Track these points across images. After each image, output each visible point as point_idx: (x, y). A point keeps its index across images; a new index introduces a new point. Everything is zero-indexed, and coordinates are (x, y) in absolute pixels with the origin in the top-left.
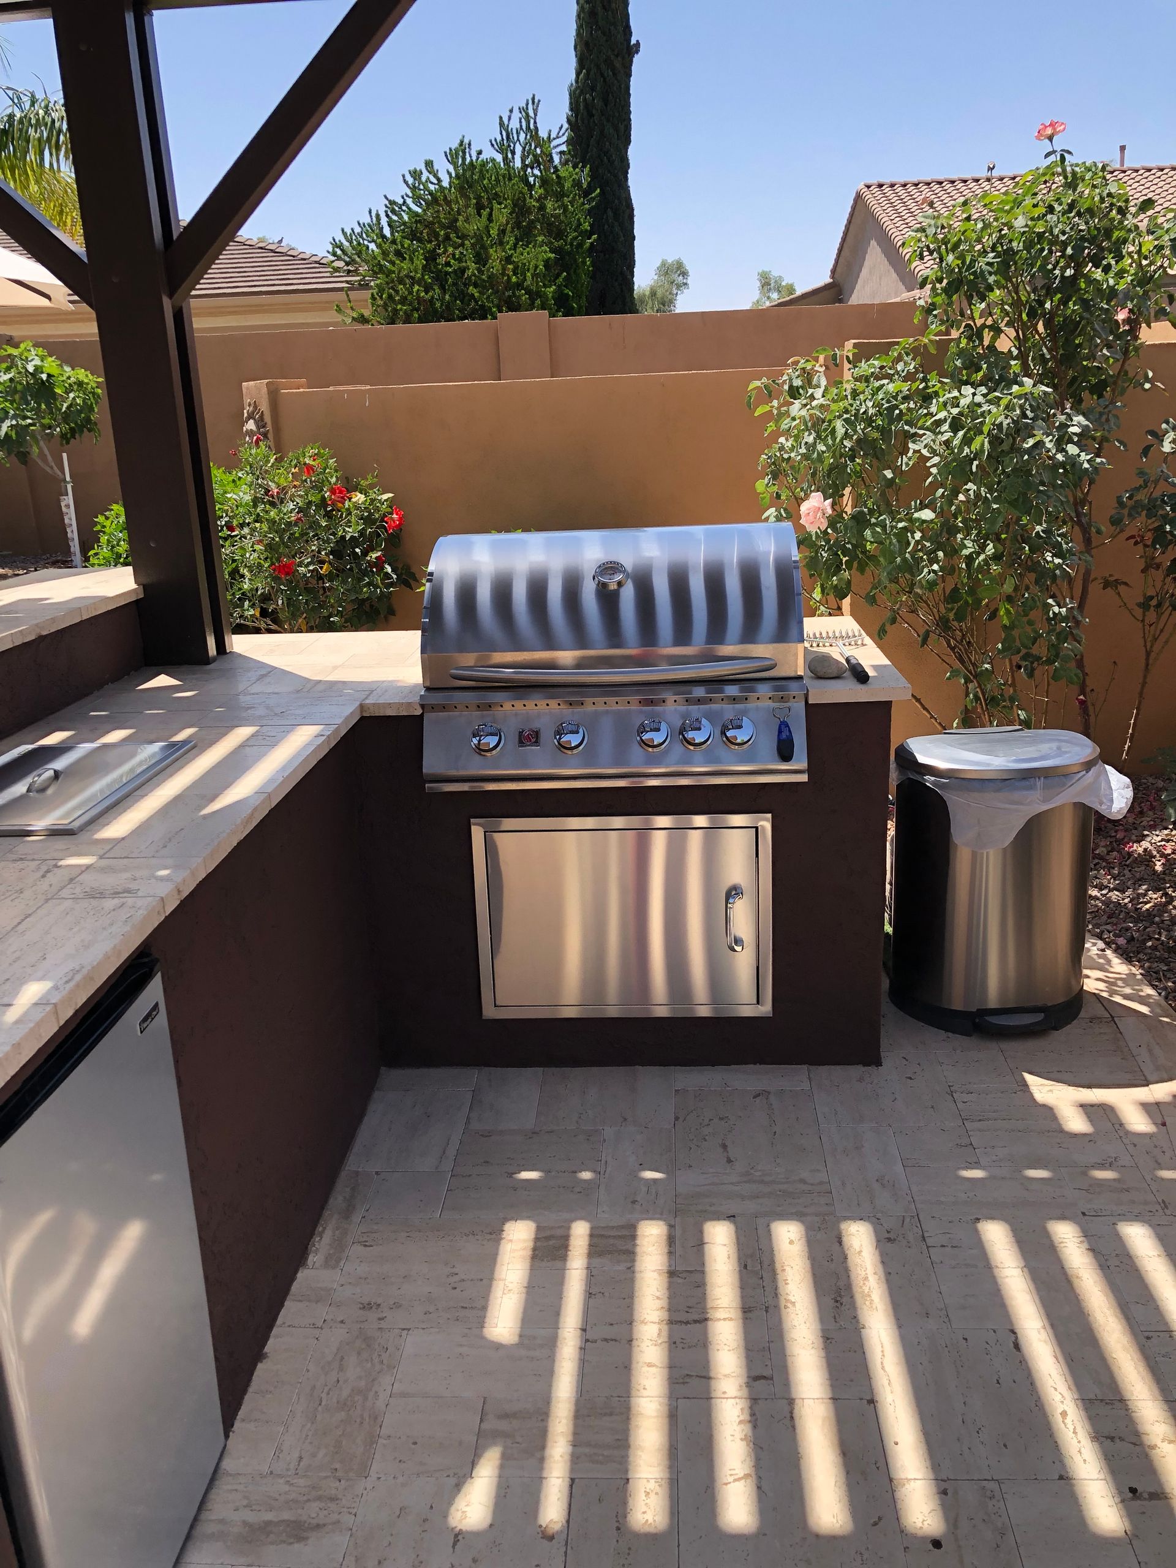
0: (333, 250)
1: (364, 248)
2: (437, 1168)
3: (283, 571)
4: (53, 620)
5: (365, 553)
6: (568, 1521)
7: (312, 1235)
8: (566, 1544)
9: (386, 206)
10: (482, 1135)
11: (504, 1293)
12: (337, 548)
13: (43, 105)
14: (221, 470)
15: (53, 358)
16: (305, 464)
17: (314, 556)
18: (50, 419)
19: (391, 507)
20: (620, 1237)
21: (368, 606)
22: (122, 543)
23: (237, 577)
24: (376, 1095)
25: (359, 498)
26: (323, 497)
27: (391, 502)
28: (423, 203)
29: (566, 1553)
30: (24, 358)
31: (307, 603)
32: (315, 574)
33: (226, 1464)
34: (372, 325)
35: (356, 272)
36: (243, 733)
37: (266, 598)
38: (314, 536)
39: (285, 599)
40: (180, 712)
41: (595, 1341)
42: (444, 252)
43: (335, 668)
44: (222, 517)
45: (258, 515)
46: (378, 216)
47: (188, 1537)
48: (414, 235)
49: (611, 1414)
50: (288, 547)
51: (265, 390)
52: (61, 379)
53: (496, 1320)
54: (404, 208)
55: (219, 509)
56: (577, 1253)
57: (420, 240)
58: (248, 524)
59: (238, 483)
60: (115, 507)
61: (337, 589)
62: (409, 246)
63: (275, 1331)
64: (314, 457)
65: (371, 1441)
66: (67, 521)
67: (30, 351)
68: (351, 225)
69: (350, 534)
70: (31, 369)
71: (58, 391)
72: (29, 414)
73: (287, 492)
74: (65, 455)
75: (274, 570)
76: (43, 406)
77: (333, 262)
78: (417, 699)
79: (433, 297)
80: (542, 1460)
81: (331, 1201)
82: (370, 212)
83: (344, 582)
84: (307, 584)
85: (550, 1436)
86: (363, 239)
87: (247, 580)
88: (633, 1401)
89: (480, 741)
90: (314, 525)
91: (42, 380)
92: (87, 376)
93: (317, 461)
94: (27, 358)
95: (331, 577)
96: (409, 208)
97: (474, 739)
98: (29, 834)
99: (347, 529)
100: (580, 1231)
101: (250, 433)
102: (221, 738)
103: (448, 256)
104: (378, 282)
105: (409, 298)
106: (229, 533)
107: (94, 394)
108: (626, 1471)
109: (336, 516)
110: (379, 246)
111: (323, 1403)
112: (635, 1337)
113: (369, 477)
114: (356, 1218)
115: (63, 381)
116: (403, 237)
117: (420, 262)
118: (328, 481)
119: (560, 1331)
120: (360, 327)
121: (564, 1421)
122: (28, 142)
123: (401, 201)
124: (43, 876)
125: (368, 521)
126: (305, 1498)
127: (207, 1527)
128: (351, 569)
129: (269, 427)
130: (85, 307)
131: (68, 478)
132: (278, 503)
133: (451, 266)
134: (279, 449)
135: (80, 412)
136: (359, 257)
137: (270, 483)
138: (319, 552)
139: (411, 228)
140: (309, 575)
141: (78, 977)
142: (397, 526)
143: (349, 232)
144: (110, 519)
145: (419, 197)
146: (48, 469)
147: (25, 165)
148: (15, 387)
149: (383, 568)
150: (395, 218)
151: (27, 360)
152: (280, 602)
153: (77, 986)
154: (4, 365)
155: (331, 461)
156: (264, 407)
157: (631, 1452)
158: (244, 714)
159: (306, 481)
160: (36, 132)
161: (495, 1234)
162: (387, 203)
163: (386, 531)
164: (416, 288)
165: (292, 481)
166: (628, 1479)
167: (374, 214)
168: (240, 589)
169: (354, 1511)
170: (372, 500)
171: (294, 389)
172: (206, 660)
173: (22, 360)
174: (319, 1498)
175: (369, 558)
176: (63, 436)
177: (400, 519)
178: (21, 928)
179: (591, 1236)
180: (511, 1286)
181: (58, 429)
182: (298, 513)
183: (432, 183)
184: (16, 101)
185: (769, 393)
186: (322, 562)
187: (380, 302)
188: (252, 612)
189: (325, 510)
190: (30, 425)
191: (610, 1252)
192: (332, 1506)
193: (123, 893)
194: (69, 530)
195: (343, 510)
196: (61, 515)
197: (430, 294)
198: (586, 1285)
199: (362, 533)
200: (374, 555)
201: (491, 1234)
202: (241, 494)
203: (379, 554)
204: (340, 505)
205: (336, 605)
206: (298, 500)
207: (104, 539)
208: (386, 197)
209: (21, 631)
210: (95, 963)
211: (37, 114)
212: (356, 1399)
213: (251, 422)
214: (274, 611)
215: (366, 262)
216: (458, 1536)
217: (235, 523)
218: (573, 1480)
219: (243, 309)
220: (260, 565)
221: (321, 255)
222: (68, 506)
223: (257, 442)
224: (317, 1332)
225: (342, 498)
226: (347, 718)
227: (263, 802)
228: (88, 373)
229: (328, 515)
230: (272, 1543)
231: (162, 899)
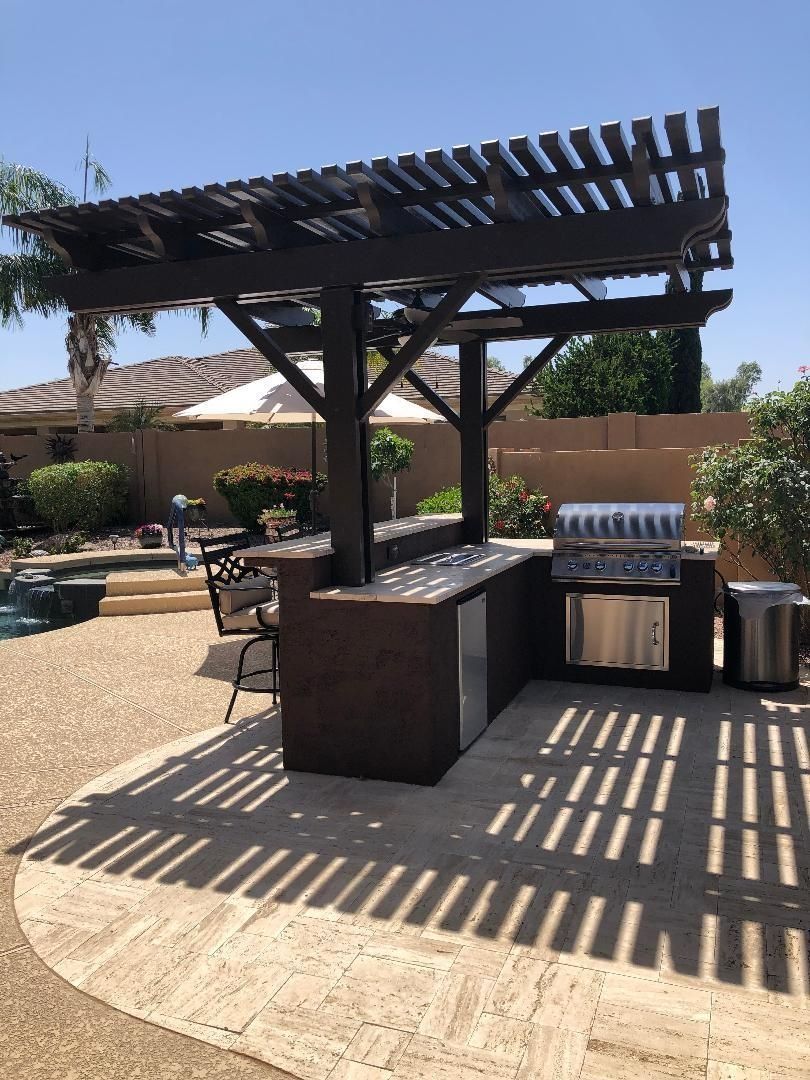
2: (547, 698)
3: (499, 526)
5: (533, 520)
10: (563, 694)
12: (521, 518)
16: (510, 483)
17: (511, 521)
20: (604, 713)
24: (528, 684)
25: (533, 497)
26: (518, 497)
27: (546, 500)
32: (512, 528)
34: (543, 418)
38: (512, 512)
45: (491, 503)
50: (502, 516)
51: (496, 452)
52: (399, 444)
56: (589, 714)
57: (572, 374)
66: (392, 508)
67: (388, 432)
70: (388, 440)
71: (397, 449)
74: (395, 478)
75: (495, 525)
78: (551, 552)
84: (508, 532)
85: (574, 736)
89: (570, 566)
90: (513, 508)
91: (391, 444)
92: (409, 443)
93: (516, 482)
95: (518, 530)
99: (527, 510)
100: (591, 711)
101: (489, 471)
105: (564, 403)
109: (522, 505)
112: (603, 727)
113: (538, 489)
114: (522, 703)
117: (571, 385)
118: (520, 490)
119: (580, 724)
120: (537, 418)
121: (579, 735)
125: (536, 507)
128: (527, 527)
129: (497, 468)
131: (395, 488)
133: (587, 387)
134: (500, 478)
135: (404, 459)
140: (509, 528)
142: (549, 507)
148: (380, 448)
149: (540, 527)
151: (386, 436)
155: (522, 482)
156: (495, 459)
159: (510, 490)
161: (564, 709)
163: (543, 512)
164: (568, 398)
165: (505, 490)
170: (538, 499)
171: (509, 452)
172: (482, 543)
175: (534, 523)
176: (393, 470)
179: (594, 712)
181: (392, 466)
182: (506, 503)
185: (696, 460)
186: (515, 524)
187: (548, 405)
188: (496, 534)
189: (518, 502)
191: (600, 715)
194: (393, 512)
195: (526, 502)
197: (575, 401)
198: (591, 719)
199: (533, 512)
200: (537, 522)
204: (524, 500)
213: (490, 466)
222: (393, 501)
225: (526, 497)
226: (529, 555)
229: (519, 505)
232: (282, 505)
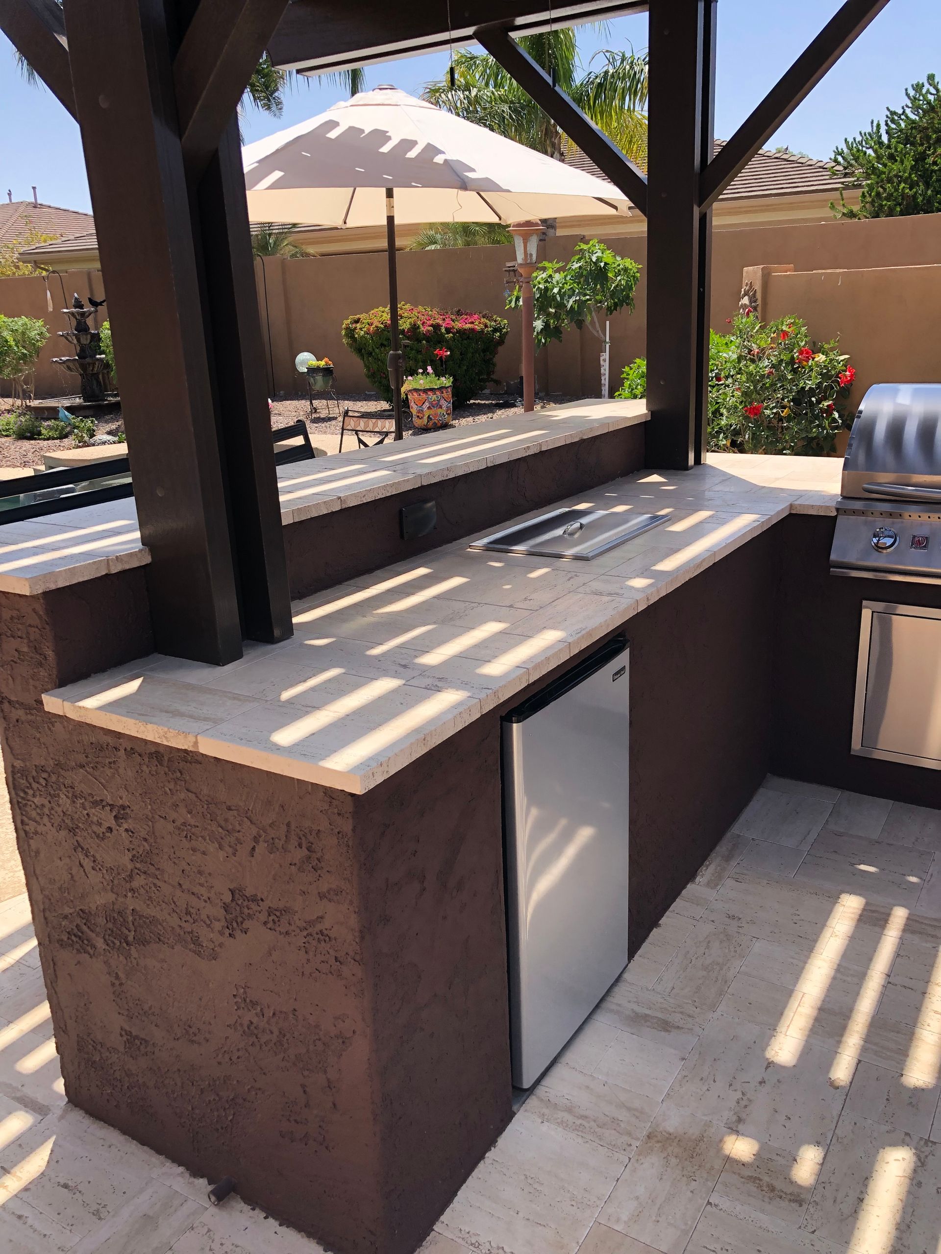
0: (835, 157)
1: (862, 154)
2: (797, 846)
3: (753, 412)
4: (591, 429)
5: (819, 402)
6: (851, 1083)
7: (701, 864)
8: (847, 1095)
9: (887, 117)
10: (836, 834)
11: (831, 936)
12: (797, 397)
13: (629, 62)
14: (718, 335)
15: (610, 251)
16: (782, 330)
17: (778, 402)
18: (602, 296)
19: (846, 366)
20: (931, 926)
21: (815, 444)
22: (639, 387)
23: (718, 415)
24: (761, 790)
25: (821, 358)
26: (793, 357)
27: (846, 363)
28: (921, 111)
29: (845, 1100)
30: (591, 251)
31: (767, 438)
32: (777, 416)
33: (626, 976)
34: (859, 219)
35: (852, 174)
36: (703, 515)
37: (737, 433)
38: (780, 387)
39: (751, 434)
40: (663, 497)
41: (896, 985)
42: (933, 153)
43: (777, 479)
44: (714, 370)
45: (740, 369)
46: (878, 126)
47: (597, 1007)
48: (907, 140)
49: (898, 1032)
50: (759, 394)
51: (760, 273)
52: (613, 266)
53: (822, 951)
54: (903, 117)
55: (712, 364)
56: (894, 927)
57: (912, 144)
58: (732, 376)
59: (729, 345)
60: (638, 361)
61: (792, 428)
62: (902, 150)
63: (667, 913)
64: (789, 326)
65: (721, 993)
66: (602, 371)
67: (595, 246)
68: (854, 135)
69: (809, 386)
70: (594, 259)
71: (610, 275)
72: (588, 292)
73: (765, 353)
74: (608, 323)
75: (746, 411)
76: (598, 287)
77: (834, 167)
78: (834, 504)
79: (916, 193)
80: (839, 1042)
81: (718, 848)
82: (872, 122)
83: (799, 423)
84: (769, 423)
85: (848, 1031)
86: (863, 147)
87: (724, 418)
88: (918, 1030)
89: (879, 540)
90: (782, 378)
91: (601, 266)
92: (631, 263)
93: (792, 329)
94: (593, 251)
95: (789, 419)
96: (907, 117)
97: (874, 539)
98: (560, 556)
99: (807, 382)
100: (900, 914)
101: (744, 306)
102: (688, 516)
103: (937, 156)
104: (869, 182)
105: (895, 194)
106: (717, 382)
107: (634, 277)
108: (902, 1069)
109: (800, 372)
110: (875, 151)
111: (692, 963)
112: (928, 991)
113: (832, 342)
114: (734, 863)
115: (614, 268)
116: (898, 142)
117: (909, 162)
118: (798, 344)
119: (869, 971)
120: (849, 221)
121: (860, 1025)
122: (615, 91)
123: (900, 111)
124: (569, 580)
125: (825, 376)
126: (673, 1010)
127: (608, 1004)
128: (806, 414)
129: (759, 302)
130: (638, 212)
131: (608, 340)
132: (757, 360)
133: (937, 165)
134: (764, 320)
135: (623, 290)
136: (856, 162)
137: (753, 345)
138: (783, 399)
139: (907, 133)
140: (772, 416)
141: (583, 632)
142: (848, 381)
143: (850, 140)
144: (634, 369)
145: (919, 107)
146: (596, 334)
147: (610, 109)
148: (582, 273)
149: (832, 414)
150: (893, 126)
151: (593, 253)
152: (747, 436)
153: (583, 636)
154: (577, 257)
155: (803, 329)
156: (758, 286)
157: (909, 1059)
158: (706, 503)
159: (781, 344)
160: (622, 83)
161: (834, 899)
162: (888, 113)
163: (839, 385)
164: (903, 185)
165: (771, 344)
166: (902, 1075)
167: (875, 124)
168: (718, 424)
169: (703, 1027)
170: (831, 360)
171: (783, 272)
172: (686, 468)
173: (589, 252)
174: (682, 1013)
175: (821, 406)
176: (609, 308)
177: (851, 376)
178: (554, 603)
179: (908, 919)
180: (837, 933)
181: (606, 304)
182: (771, 368)
183: (931, 94)
184: (611, 61)
186: (784, 407)
187: (869, 199)
188: (724, 442)
189: (792, 366)
190: (588, 300)
191: (920, 933)
192: (690, 1020)
193: (614, 594)
194: (603, 378)
195: (807, 367)
196: (599, 366)
197: (915, 190)
198: (897, 949)
199: (819, 385)
200: (826, 404)
201: (829, 897)
202: (730, 353)
203: (831, 402)
204: (805, 363)
205: (789, 441)
206: (773, 358)
207: (627, 383)
208: (888, 109)
209: (571, 435)
210: (594, 627)
211: (625, 69)
212: (715, 967)
213: (746, 298)
214: (742, 444)
215: (862, 166)
216: (770, 1064)
217: (723, 375)
218: (859, 1061)
219: (757, 208)
220: (736, 407)
221: (825, 161)
222: (605, 360)
223: (748, 314)
224: (695, 922)
225: (808, 357)
226: (778, 513)
227: (710, 556)
228: (632, 261)
229: (795, 371)
230: (648, 1027)
231: (637, 601)
232: (430, 369)
